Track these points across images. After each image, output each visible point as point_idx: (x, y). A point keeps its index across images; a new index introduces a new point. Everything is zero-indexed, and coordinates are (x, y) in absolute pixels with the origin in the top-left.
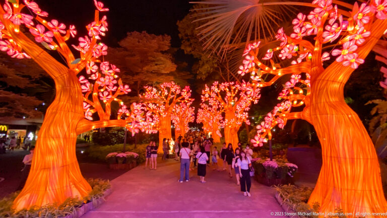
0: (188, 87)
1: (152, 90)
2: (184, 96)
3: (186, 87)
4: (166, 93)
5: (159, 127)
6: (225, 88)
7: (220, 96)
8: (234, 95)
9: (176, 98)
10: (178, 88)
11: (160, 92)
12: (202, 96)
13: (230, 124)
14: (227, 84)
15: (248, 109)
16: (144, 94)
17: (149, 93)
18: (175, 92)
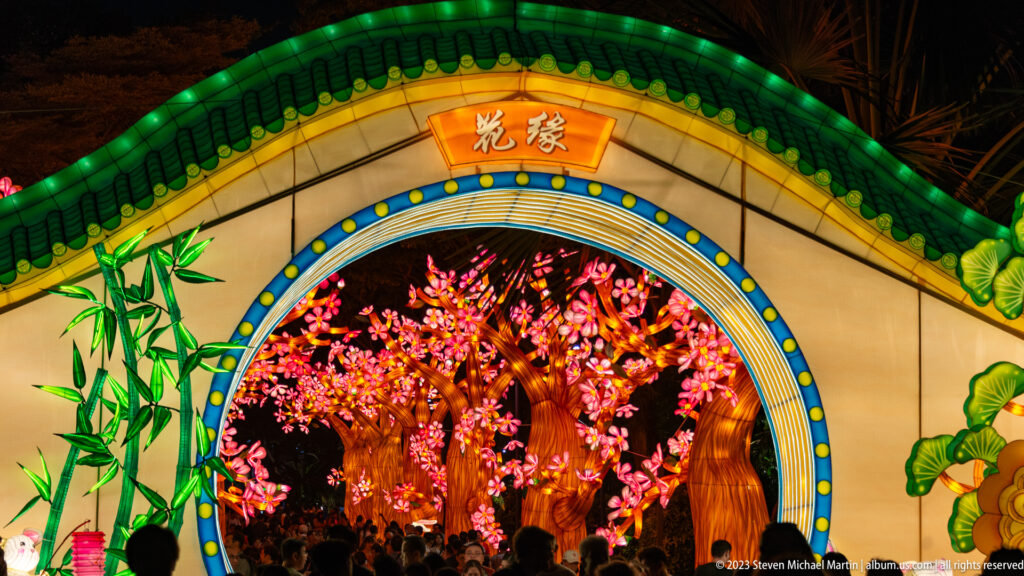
13: (552, 479)
15: (628, 411)
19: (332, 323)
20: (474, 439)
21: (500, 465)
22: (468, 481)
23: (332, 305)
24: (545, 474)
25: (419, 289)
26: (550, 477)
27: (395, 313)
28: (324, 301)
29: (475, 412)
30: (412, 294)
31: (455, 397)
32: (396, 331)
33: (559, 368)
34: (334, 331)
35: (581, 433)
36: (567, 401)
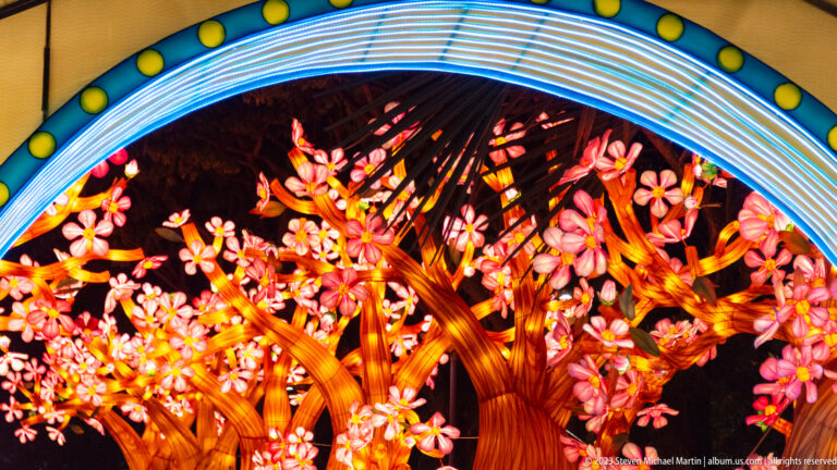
15: (659, 415)
19: (114, 240)
20: (371, 463)
23: (113, 208)
25: (275, 182)
27: (230, 225)
28: (99, 200)
29: (375, 412)
30: (263, 190)
31: (336, 385)
32: (230, 257)
33: (532, 334)
34: (117, 256)
35: (571, 454)
36: (547, 394)
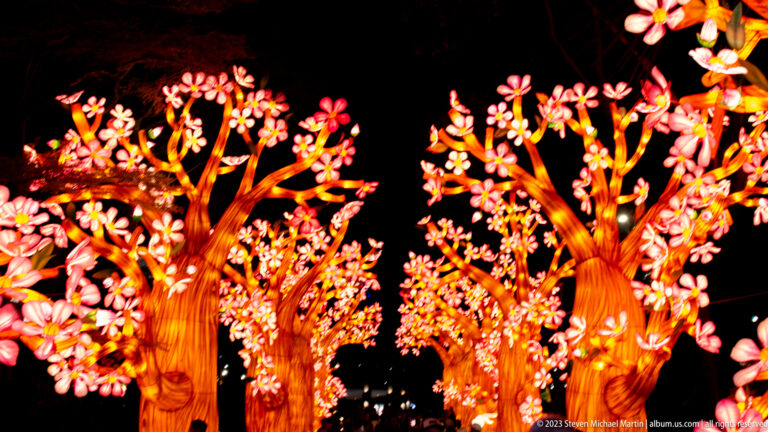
0: (340, 105)
1: (106, 120)
2: (308, 162)
3: (326, 105)
4: (195, 141)
5: (137, 359)
6: (576, 116)
7: (541, 171)
8: (630, 164)
9: (259, 176)
10: (275, 108)
11: (156, 132)
12: (428, 167)
13: (602, 350)
14: (583, 96)
15: (706, 253)
16: (54, 144)
17: (89, 136)
18: (254, 132)
20: (522, 335)
21: (546, 358)
22: (517, 375)
23: (344, 153)
24: (595, 342)
25: (441, 130)
26: (603, 346)
27: (450, 222)
28: (334, 150)
30: (435, 135)
32: (450, 237)
33: (608, 219)
34: (348, 184)
35: (639, 294)
36: (619, 258)
